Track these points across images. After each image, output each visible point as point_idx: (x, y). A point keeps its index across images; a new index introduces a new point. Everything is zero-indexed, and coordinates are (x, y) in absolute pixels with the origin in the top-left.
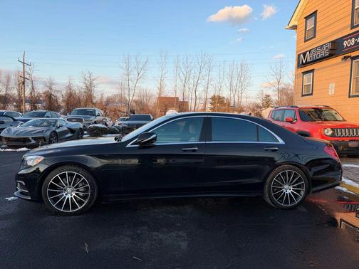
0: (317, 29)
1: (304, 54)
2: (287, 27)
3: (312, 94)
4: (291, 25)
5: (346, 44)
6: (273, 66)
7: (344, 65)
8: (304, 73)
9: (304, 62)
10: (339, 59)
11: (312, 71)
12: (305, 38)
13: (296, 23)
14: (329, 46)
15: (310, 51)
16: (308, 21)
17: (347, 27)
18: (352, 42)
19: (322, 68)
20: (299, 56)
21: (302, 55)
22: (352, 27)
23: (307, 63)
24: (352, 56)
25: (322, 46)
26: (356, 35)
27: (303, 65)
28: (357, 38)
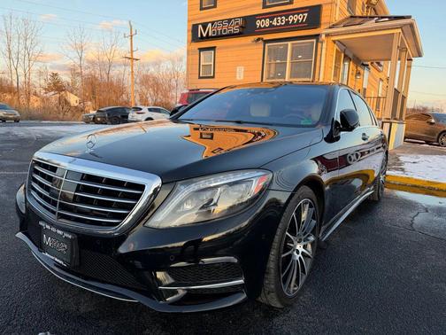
1: (205, 26)
3: (213, 77)
5: (258, 23)
8: (201, 50)
9: (204, 35)
10: (250, 39)
11: (213, 48)
12: (201, 5)
14: (240, 22)
15: (213, 23)
17: (259, 5)
18: (267, 23)
19: (227, 47)
20: (195, 27)
21: (200, 26)
22: (265, 7)
23: (208, 38)
24: (265, 39)
25: (229, 20)
26: (271, 16)
27: (202, 39)
28: (272, 19)
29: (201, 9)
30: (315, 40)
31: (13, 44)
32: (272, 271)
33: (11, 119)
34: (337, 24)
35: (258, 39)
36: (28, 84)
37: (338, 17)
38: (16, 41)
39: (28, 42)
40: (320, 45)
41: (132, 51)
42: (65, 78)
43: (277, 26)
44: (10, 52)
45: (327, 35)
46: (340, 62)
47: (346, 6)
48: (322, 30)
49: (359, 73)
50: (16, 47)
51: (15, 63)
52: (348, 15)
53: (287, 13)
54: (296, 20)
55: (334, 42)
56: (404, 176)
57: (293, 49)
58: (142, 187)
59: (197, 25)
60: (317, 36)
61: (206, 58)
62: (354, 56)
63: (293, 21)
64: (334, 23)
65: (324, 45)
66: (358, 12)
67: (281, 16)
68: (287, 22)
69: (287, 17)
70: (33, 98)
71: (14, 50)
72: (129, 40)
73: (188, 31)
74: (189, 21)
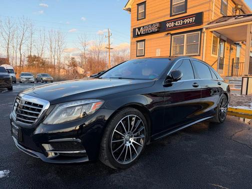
0: (146, 13)
1: (139, 29)
2: (125, 9)
3: (144, 56)
4: (127, 7)
5: (168, 25)
6: (80, 37)
7: (166, 38)
8: (138, 41)
9: (139, 34)
10: (163, 34)
11: (144, 40)
12: (138, 18)
13: (130, 7)
14: (158, 25)
15: (143, 27)
16: (139, 7)
17: (168, 15)
18: (172, 24)
19: (151, 39)
20: (134, 30)
21: (137, 29)
22: (171, 16)
23: (141, 35)
24: (172, 33)
25: (152, 25)
26: (174, 21)
27: (138, 36)
28: (175, 22)
29: (138, 20)
30: (200, 32)
31: (53, 44)
32: (105, 148)
33: (49, 81)
34: (213, 22)
35: (168, 34)
36: (59, 63)
37: (213, 17)
38: (54, 42)
39: (60, 43)
40: (203, 34)
41: (109, 44)
42: (78, 60)
43: (178, 26)
44: (51, 48)
45: (207, 29)
46: (217, 43)
47: (220, 11)
48: (204, 26)
49: (232, 49)
50: (54, 46)
51: (54, 53)
52: (221, 16)
53: (183, 18)
54: (188, 22)
55: (212, 32)
56: (249, 109)
57: (187, 37)
58: (41, 106)
59: (135, 29)
60: (201, 30)
61: (140, 46)
62: (228, 39)
63: (187, 22)
64: (211, 21)
65: (205, 34)
66: (229, 13)
67: (180, 20)
68: (184, 23)
69: (183, 20)
70: (61, 70)
71: (53, 47)
72: (107, 38)
73: (131, 32)
74: (132, 27)
